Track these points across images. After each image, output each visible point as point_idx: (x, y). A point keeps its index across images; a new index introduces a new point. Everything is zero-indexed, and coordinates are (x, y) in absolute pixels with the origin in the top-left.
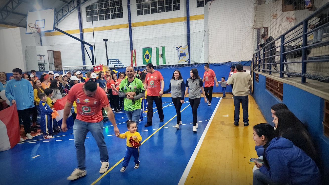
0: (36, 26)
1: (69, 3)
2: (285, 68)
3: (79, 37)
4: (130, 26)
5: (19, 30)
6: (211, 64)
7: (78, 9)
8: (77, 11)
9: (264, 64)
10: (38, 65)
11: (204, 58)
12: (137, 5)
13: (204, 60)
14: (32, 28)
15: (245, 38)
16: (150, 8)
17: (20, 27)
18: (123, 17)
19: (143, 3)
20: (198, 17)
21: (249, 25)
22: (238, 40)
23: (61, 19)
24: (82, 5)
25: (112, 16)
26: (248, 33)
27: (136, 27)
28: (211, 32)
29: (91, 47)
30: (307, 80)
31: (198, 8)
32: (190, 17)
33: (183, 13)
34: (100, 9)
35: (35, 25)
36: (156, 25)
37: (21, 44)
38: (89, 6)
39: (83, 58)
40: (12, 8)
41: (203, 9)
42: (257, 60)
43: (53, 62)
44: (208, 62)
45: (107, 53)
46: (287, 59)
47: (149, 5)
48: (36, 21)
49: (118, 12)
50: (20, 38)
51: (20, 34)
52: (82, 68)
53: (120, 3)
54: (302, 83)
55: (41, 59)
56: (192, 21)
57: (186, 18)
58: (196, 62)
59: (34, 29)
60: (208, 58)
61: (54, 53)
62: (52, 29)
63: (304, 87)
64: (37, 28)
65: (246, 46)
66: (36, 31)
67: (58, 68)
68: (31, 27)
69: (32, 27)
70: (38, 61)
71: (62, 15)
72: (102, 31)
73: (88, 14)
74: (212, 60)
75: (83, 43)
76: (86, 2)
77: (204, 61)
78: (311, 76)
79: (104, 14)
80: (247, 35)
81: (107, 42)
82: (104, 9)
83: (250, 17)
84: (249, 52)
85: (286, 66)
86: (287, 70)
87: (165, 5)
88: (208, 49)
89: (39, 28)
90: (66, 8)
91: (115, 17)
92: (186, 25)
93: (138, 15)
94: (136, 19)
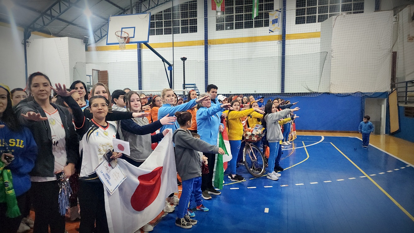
4: (206, 43)
5: (67, 41)
6: (333, 94)
11: (324, 86)
12: (216, 18)
13: (324, 88)
15: (380, 63)
16: (234, 22)
17: (68, 36)
18: (197, 32)
19: (224, 16)
21: (386, 47)
22: (371, 65)
25: (182, 29)
26: (385, 57)
27: (214, 45)
28: (334, 54)
29: (170, 67)
32: (286, 36)
36: (240, 44)
37: (68, 58)
39: (139, 81)
40: (59, 12)
44: (329, 92)
45: (184, 75)
47: (233, 19)
48: (122, 28)
49: (190, 26)
50: (68, 51)
51: (68, 46)
56: (289, 40)
57: (281, 37)
58: (311, 91)
60: (329, 87)
62: (146, 40)
64: (125, 38)
65: (382, 73)
74: (335, 89)
77: (324, 90)
79: (172, 27)
80: (383, 59)
81: (185, 61)
83: (388, 37)
84: (386, 80)
87: (254, 19)
88: (330, 75)
92: (280, 45)
93: (217, 29)
94: (214, 34)
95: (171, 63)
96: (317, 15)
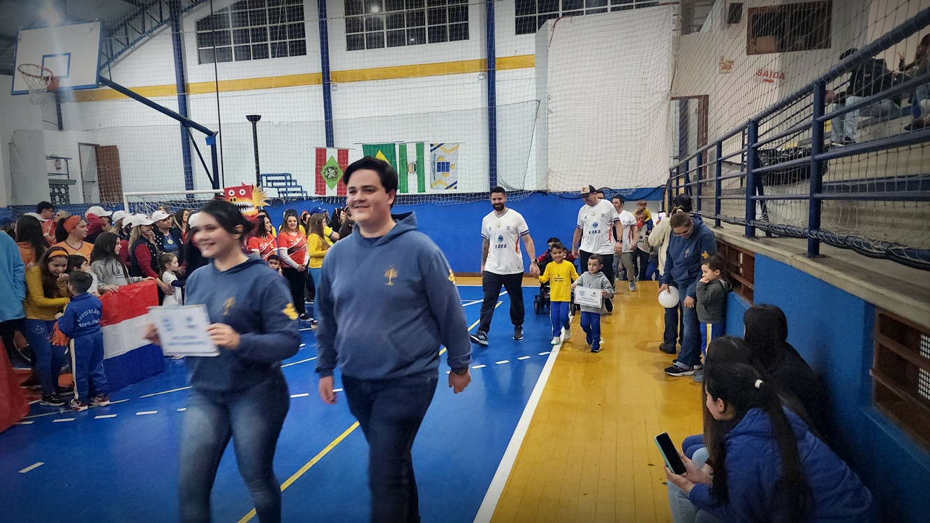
0: (44, 71)
1: (147, 9)
2: (759, 210)
3: (175, 108)
4: (326, 79)
6: (554, 194)
7: (172, 26)
8: (169, 30)
9: (700, 197)
10: (48, 186)
11: (534, 177)
12: (346, 22)
13: (535, 182)
14: (30, 78)
15: (648, 123)
16: (385, 31)
18: (305, 54)
19: (363, 17)
20: (520, 62)
21: (658, 88)
22: (629, 128)
23: (119, 53)
24: (186, 16)
25: (273, 48)
26: (656, 110)
27: (343, 84)
28: (554, 105)
29: (211, 136)
30: (824, 248)
31: (519, 36)
32: (496, 60)
33: (478, 48)
34: (237, 29)
35: (40, 70)
36: (400, 80)
38: (205, 19)
39: (185, 169)
41: (534, 40)
42: (680, 185)
43: (96, 179)
44: (545, 189)
45: (257, 155)
46: (765, 188)
47: (382, 23)
48: (44, 56)
49: (290, 40)
52: (184, 198)
53: (299, 13)
54: (809, 257)
55: (58, 169)
56: (502, 71)
57: (486, 64)
58: (512, 188)
59: (36, 79)
60: (546, 178)
61: (97, 152)
62: (94, 82)
63: (814, 268)
64: (48, 78)
65: (650, 146)
66: (42, 85)
67: (109, 196)
68: (27, 74)
69: (30, 75)
70: (50, 174)
71: (125, 42)
72: (242, 93)
73: (202, 40)
74: (557, 183)
75: (187, 124)
76: (198, 6)
77: (535, 186)
78: (835, 239)
79: (251, 44)
80: (652, 115)
81: (258, 123)
82: (249, 27)
83: (661, 65)
84: (658, 161)
85: (763, 207)
86: (766, 217)
87: (427, 23)
88: (547, 151)
89: (52, 79)
90: (137, 23)
91: (281, 52)
92: (485, 83)
93: (349, 49)
94: (342, 59)
95: (214, 129)
96: (560, 12)
